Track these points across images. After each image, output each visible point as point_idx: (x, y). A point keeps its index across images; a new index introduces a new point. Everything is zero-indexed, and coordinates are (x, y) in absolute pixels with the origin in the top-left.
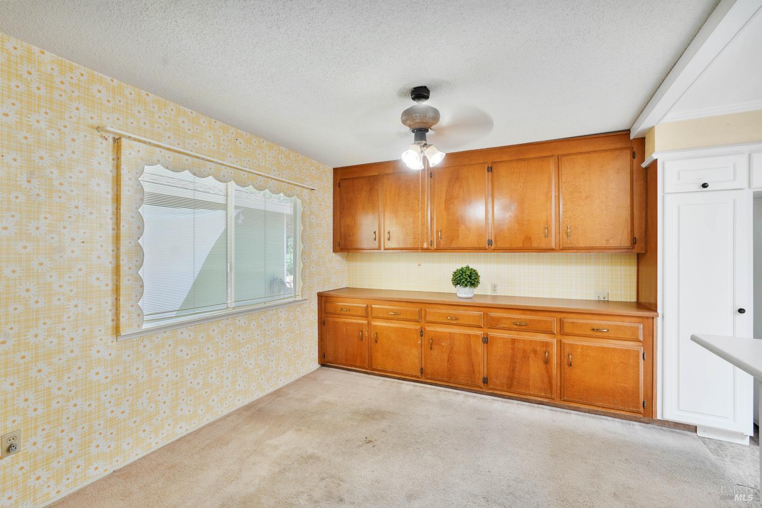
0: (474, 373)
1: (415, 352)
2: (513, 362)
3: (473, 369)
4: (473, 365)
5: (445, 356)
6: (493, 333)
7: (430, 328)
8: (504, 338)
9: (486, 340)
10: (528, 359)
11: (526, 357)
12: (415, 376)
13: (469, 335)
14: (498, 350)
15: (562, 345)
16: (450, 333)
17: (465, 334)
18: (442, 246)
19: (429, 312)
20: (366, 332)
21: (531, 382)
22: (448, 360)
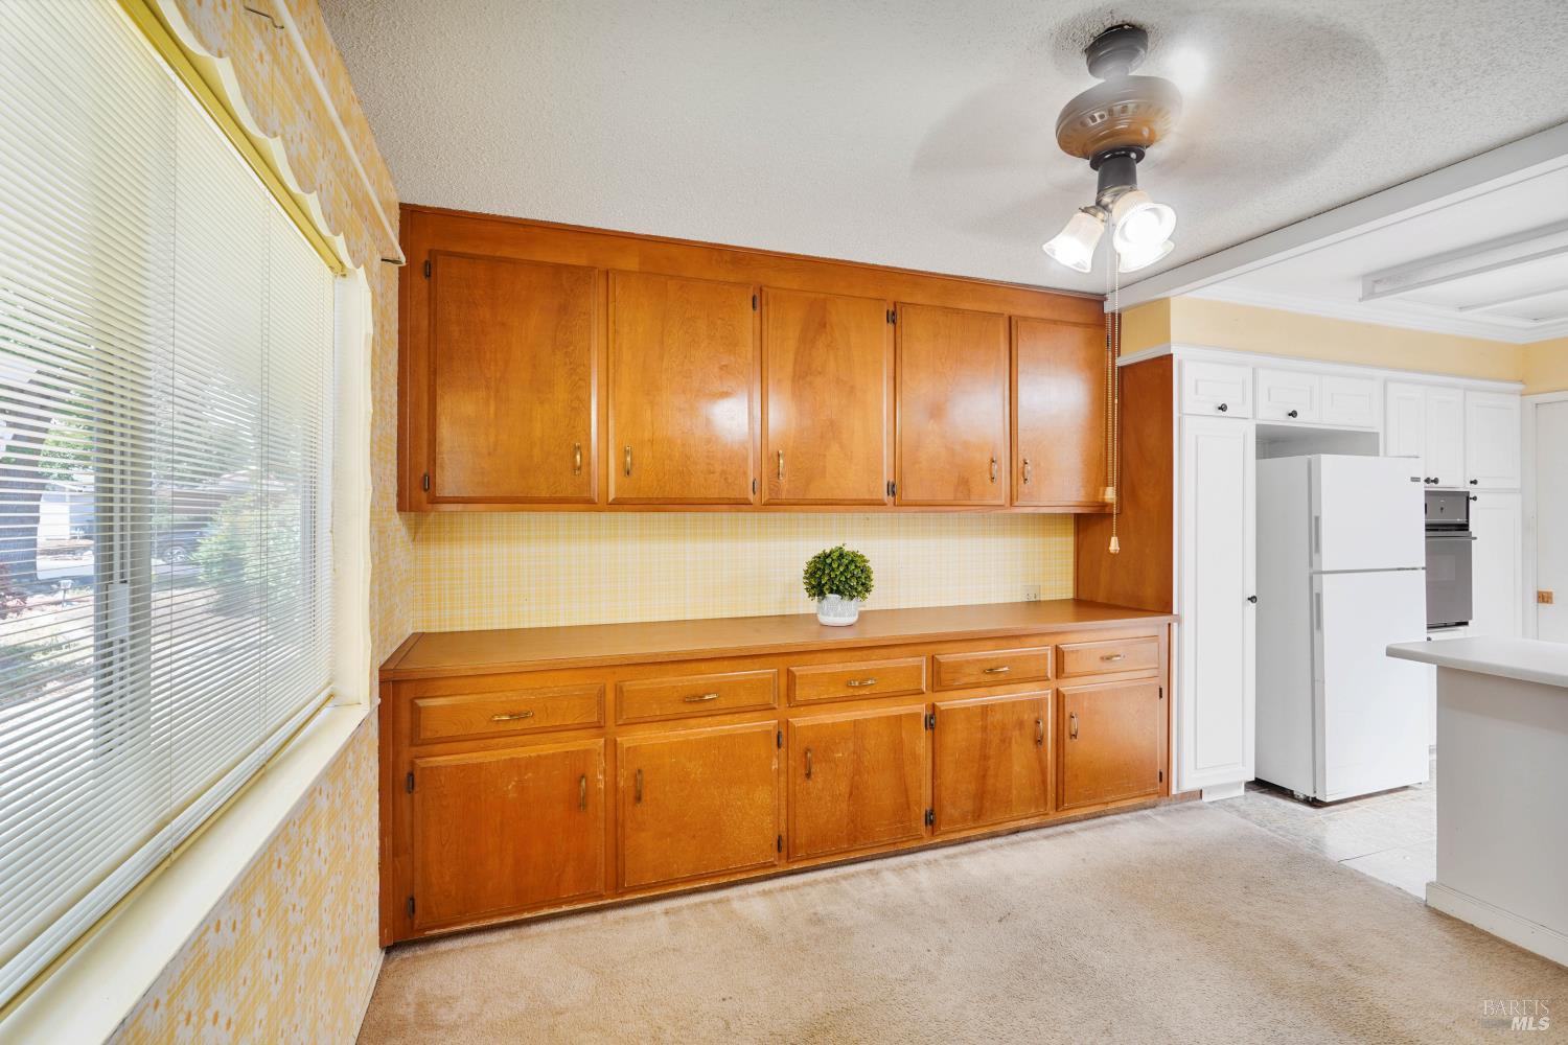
0: (909, 808)
1: (763, 796)
2: (985, 757)
3: (907, 797)
4: (906, 790)
5: (843, 788)
6: (950, 702)
7: (802, 720)
8: (968, 708)
9: (933, 721)
10: (1010, 743)
11: (1005, 741)
12: (764, 866)
13: (899, 718)
14: (957, 738)
15: (1061, 699)
16: (855, 723)
17: (888, 718)
18: (784, 495)
19: (802, 676)
20: (601, 777)
21: (1014, 792)
22: (851, 794)
